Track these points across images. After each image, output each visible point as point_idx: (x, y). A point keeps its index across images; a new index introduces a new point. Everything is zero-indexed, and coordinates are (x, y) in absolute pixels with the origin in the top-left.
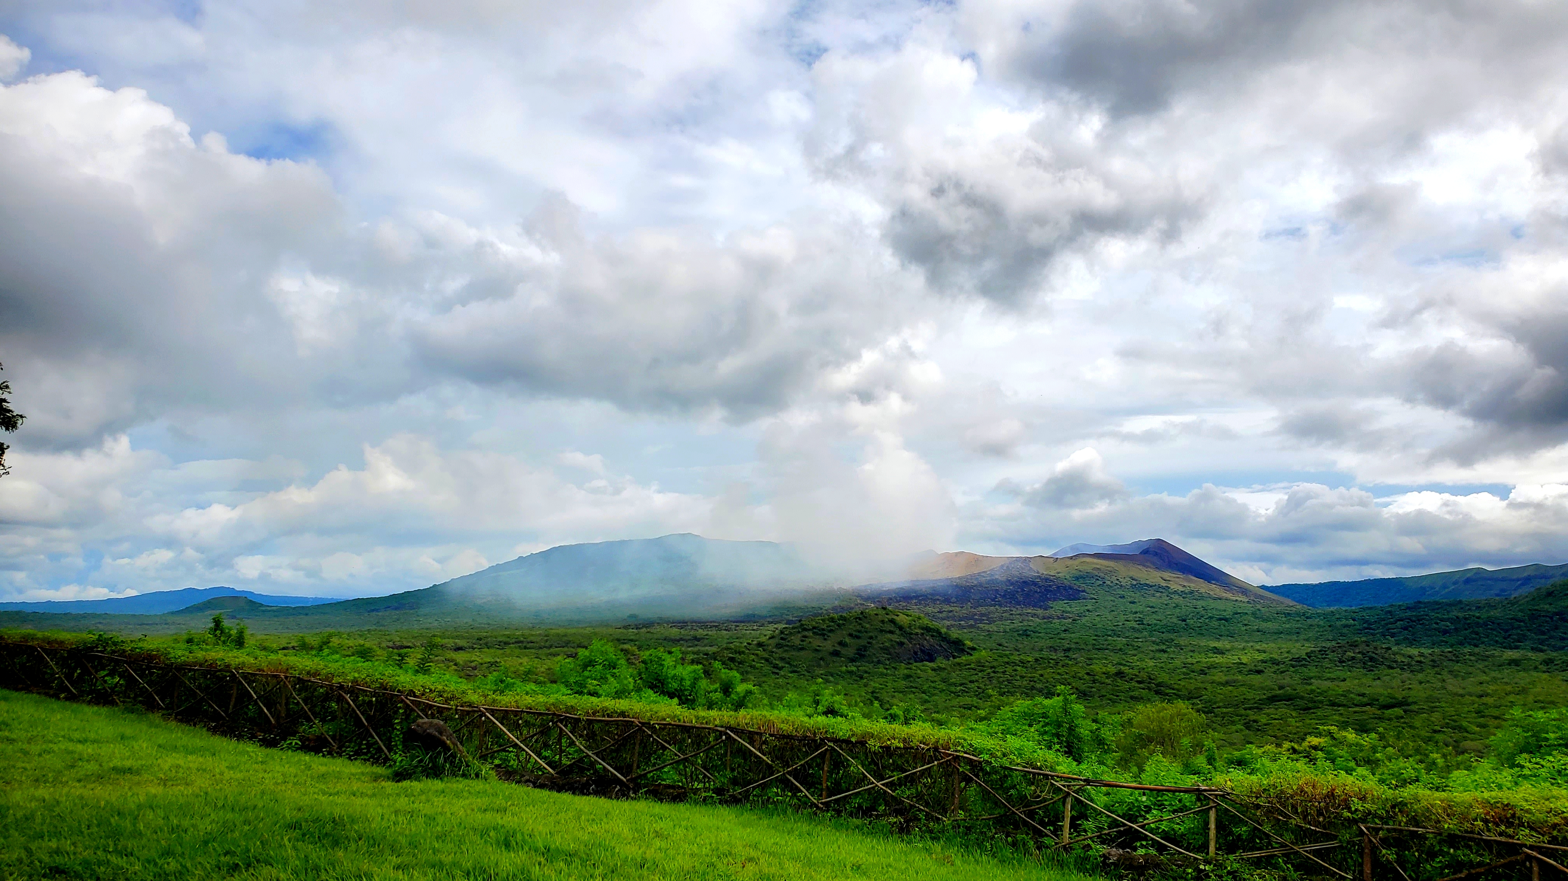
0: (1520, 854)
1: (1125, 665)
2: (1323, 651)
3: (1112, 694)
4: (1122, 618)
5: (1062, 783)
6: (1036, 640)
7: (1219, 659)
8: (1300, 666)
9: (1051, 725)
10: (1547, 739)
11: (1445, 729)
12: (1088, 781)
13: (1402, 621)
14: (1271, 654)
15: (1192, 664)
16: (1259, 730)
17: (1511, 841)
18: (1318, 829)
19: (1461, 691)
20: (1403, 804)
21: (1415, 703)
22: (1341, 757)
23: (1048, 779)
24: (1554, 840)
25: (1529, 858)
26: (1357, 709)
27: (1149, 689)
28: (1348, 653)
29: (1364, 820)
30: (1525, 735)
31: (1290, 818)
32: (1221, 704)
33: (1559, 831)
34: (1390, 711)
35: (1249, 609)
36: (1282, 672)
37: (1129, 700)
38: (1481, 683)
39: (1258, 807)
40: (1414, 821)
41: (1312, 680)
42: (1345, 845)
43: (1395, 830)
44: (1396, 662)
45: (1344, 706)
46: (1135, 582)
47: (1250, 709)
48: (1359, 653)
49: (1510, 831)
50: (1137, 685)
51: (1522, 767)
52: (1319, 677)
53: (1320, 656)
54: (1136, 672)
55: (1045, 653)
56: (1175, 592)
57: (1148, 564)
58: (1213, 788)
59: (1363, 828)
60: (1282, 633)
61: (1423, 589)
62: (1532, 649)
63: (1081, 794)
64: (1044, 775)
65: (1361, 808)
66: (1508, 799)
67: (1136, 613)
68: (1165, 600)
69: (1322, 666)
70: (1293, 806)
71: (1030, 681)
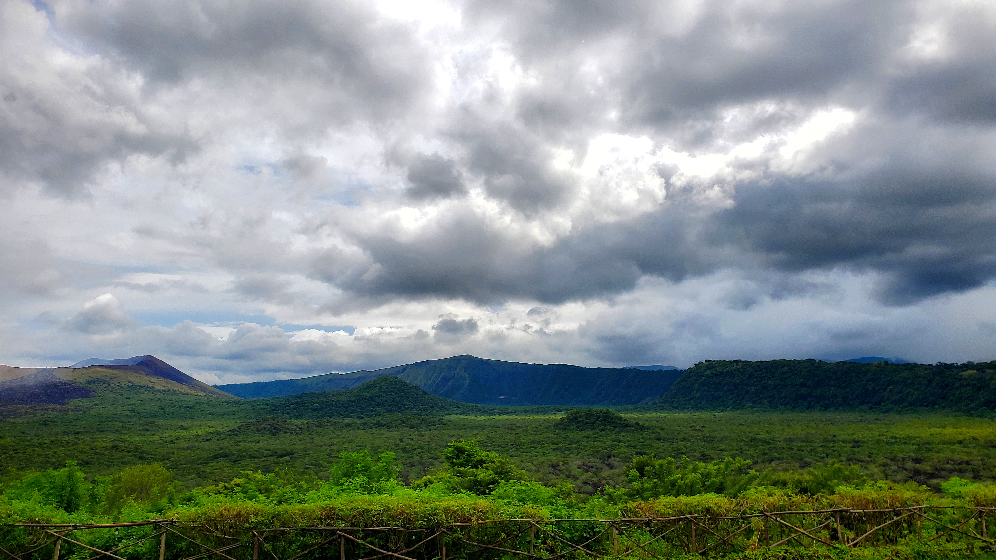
0: (336, 534)
1: (119, 441)
2: (248, 425)
3: (108, 462)
4: (120, 409)
5: (55, 530)
6: (53, 427)
7: (184, 433)
8: (234, 435)
9: (55, 489)
10: (357, 468)
11: (311, 466)
12: (75, 527)
13: (293, 404)
14: (217, 428)
15: (166, 437)
16: (205, 477)
17: (332, 528)
18: (229, 537)
19: (321, 444)
20: (278, 515)
21: (297, 452)
22: (251, 489)
23: (44, 529)
24: (353, 525)
25: (340, 536)
26: (264, 459)
27: (135, 456)
28: (262, 425)
29: (255, 528)
30: (347, 466)
31: (213, 532)
32: (183, 462)
33: (356, 519)
34: (283, 458)
35: (205, 400)
36: (223, 439)
37: (120, 464)
38: (332, 438)
39: (194, 528)
40: (284, 525)
41: (241, 443)
42: (243, 544)
43: (272, 531)
44: (288, 429)
45: (258, 457)
46: (131, 385)
47: (201, 464)
48: (269, 425)
49: (332, 523)
50: (126, 454)
51: (343, 485)
52: (244, 441)
53: (246, 428)
54: (127, 445)
55: (59, 437)
56: (158, 391)
57: (141, 372)
58: (165, 520)
59: (255, 533)
60: (224, 414)
61: (306, 386)
62: (358, 417)
63: (69, 537)
64: (40, 527)
65: (255, 521)
66: (332, 504)
67: (130, 405)
68: (151, 395)
69: (247, 434)
70: (215, 524)
71: (46, 457)
